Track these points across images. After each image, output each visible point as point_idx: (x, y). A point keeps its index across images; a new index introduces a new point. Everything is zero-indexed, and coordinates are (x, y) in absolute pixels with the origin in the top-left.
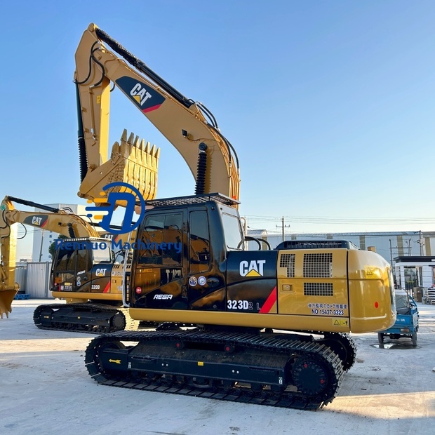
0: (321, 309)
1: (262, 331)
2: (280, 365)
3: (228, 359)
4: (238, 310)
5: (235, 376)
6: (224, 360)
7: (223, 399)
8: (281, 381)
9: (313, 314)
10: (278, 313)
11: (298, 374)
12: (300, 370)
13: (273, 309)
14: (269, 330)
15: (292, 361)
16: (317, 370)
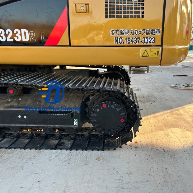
0: (127, 37)
1: (55, 68)
2: (74, 105)
3: (12, 104)
4: (15, 43)
5: (22, 121)
6: (7, 105)
7: (9, 148)
8: (76, 123)
9: (116, 44)
10: (70, 45)
11: (95, 115)
12: (98, 110)
13: (64, 40)
14: (63, 67)
15: (88, 99)
16: (118, 109)
